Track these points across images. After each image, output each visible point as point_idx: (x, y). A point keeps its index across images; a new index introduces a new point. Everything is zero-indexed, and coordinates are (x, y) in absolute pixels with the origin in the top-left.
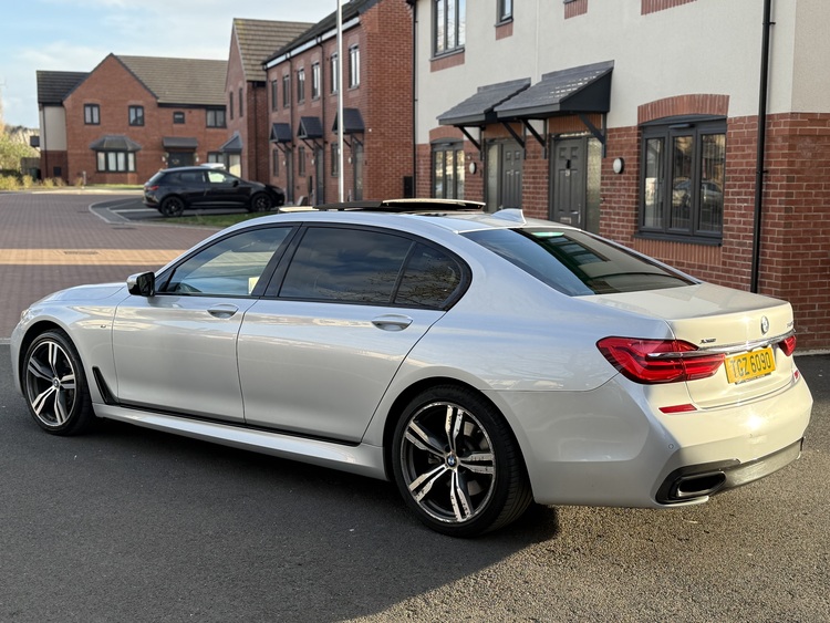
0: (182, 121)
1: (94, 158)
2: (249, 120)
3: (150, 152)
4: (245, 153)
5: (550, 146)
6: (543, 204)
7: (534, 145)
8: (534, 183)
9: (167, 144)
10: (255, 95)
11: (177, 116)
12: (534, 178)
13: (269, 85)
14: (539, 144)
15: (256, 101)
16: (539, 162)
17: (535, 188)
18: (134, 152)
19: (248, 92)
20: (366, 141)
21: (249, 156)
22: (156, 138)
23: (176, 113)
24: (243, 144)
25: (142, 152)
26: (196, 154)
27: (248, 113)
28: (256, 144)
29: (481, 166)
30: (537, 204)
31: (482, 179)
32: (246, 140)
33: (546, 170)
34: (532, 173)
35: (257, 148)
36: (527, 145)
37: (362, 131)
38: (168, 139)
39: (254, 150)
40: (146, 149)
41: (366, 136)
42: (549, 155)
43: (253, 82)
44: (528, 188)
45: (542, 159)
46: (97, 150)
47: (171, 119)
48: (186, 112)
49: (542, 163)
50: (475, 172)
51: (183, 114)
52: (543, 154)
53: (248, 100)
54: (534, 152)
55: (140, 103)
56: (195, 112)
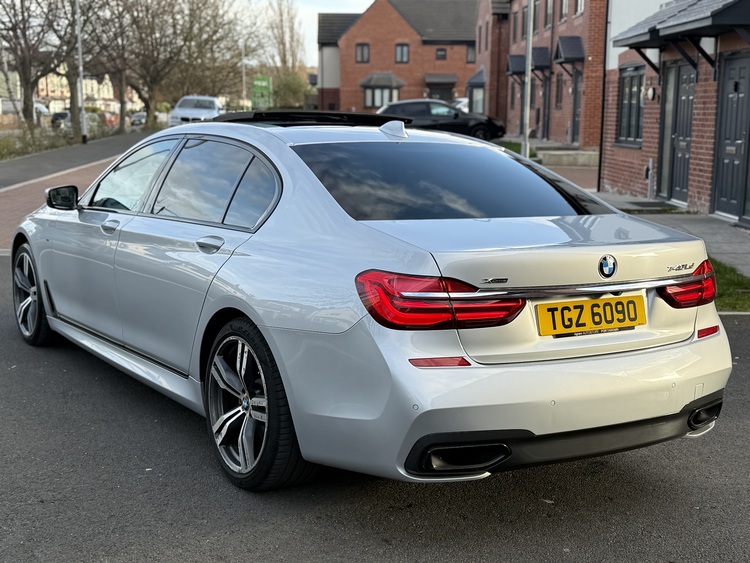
0: (444, 57)
1: (362, 95)
2: (492, 53)
3: (412, 89)
4: (487, 87)
5: (719, 67)
6: (710, 132)
7: (705, 66)
8: (704, 109)
9: (430, 80)
10: (500, 29)
11: (440, 53)
12: (704, 103)
13: (512, 17)
14: (709, 65)
15: (500, 33)
16: (710, 85)
17: (704, 114)
18: (398, 88)
19: (494, 25)
20: (585, 70)
21: (491, 90)
22: (418, 75)
23: (438, 50)
24: (486, 78)
25: (405, 89)
26: (455, 90)
27: (493, 46)
28: (498, 77)
29: (659, 91)
30: (705, 132)
31: (658, 106)
32: (489, 74)
33: (715, 94)
34: (702, 97)
35: (498, 81)
36: (700, 66)
37: (582, 60)
38: (430, 75)
39: (495, 83)
40: (410, 85)
41: (586, 64)
42: (719, 77)
43: (498, 14)
44: (698, 114)
45: (711, 82)
46: (366, 87)
47: (434, 56)
48: (448, 48)
49: (712, 86)
50: (653, 98)
51: (444, 50)
52: (712, 76)
53: (493, 32)
54: (705, 74)
55: (406, 41)
56: (457, 48)
